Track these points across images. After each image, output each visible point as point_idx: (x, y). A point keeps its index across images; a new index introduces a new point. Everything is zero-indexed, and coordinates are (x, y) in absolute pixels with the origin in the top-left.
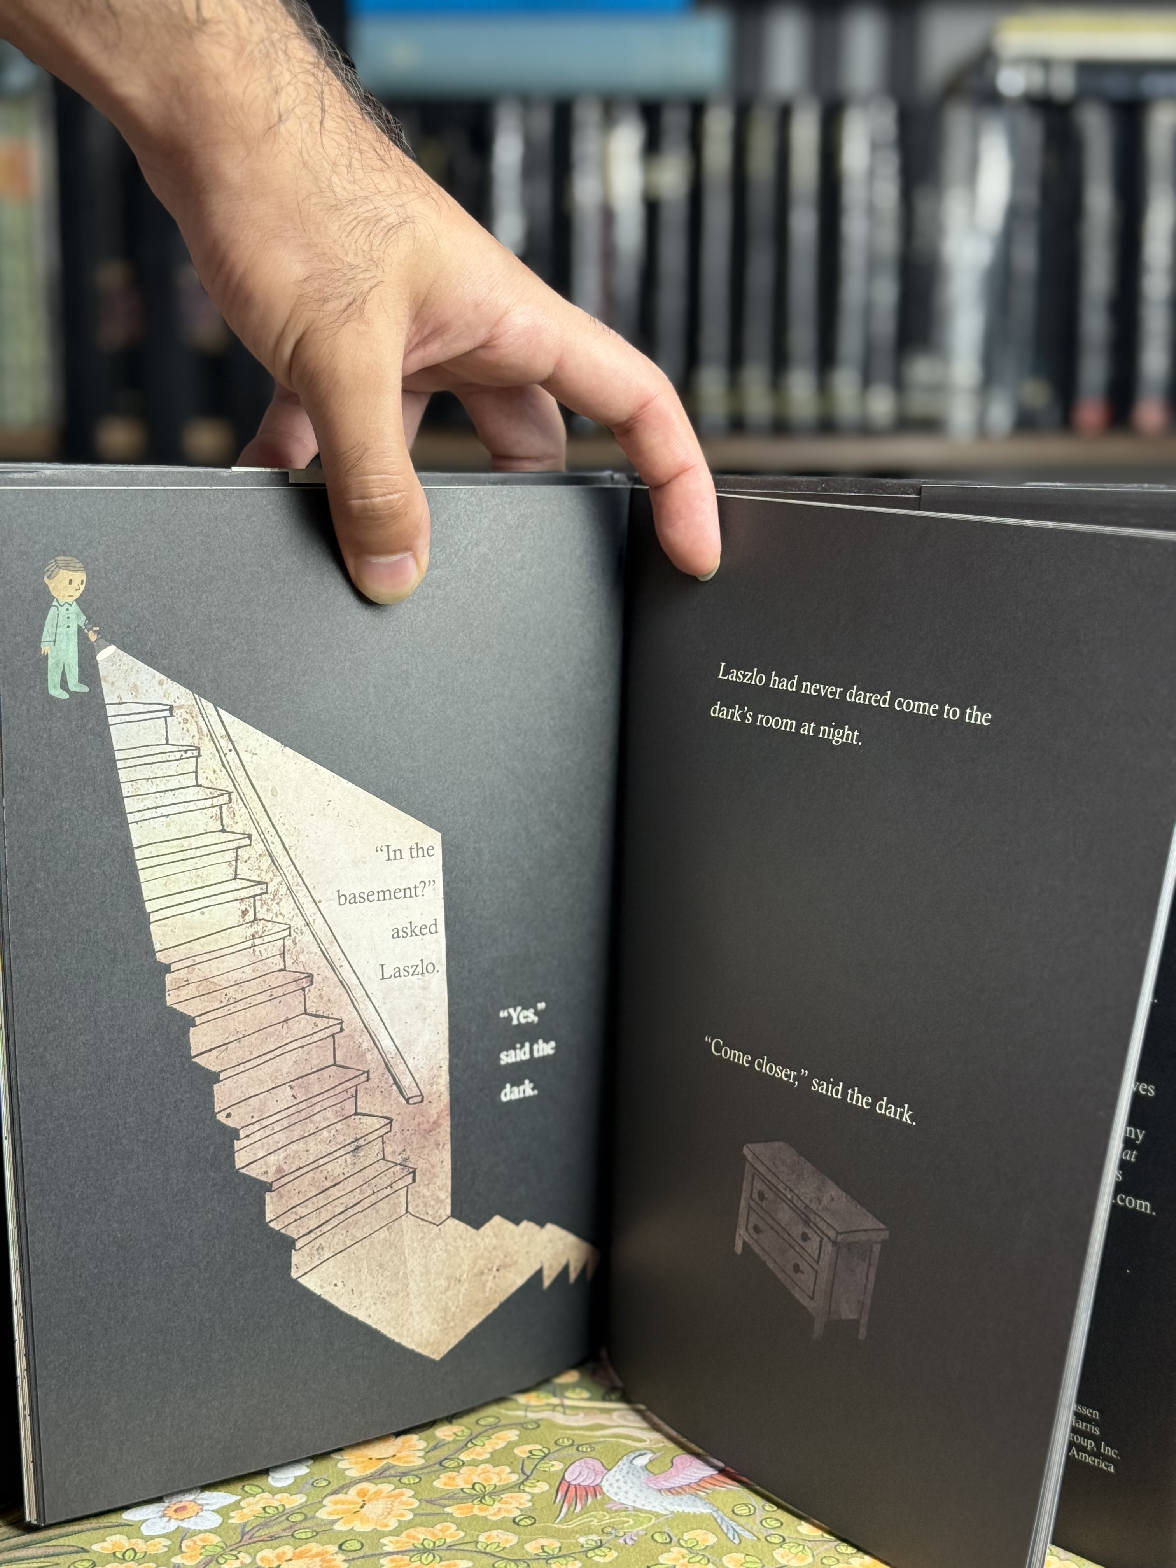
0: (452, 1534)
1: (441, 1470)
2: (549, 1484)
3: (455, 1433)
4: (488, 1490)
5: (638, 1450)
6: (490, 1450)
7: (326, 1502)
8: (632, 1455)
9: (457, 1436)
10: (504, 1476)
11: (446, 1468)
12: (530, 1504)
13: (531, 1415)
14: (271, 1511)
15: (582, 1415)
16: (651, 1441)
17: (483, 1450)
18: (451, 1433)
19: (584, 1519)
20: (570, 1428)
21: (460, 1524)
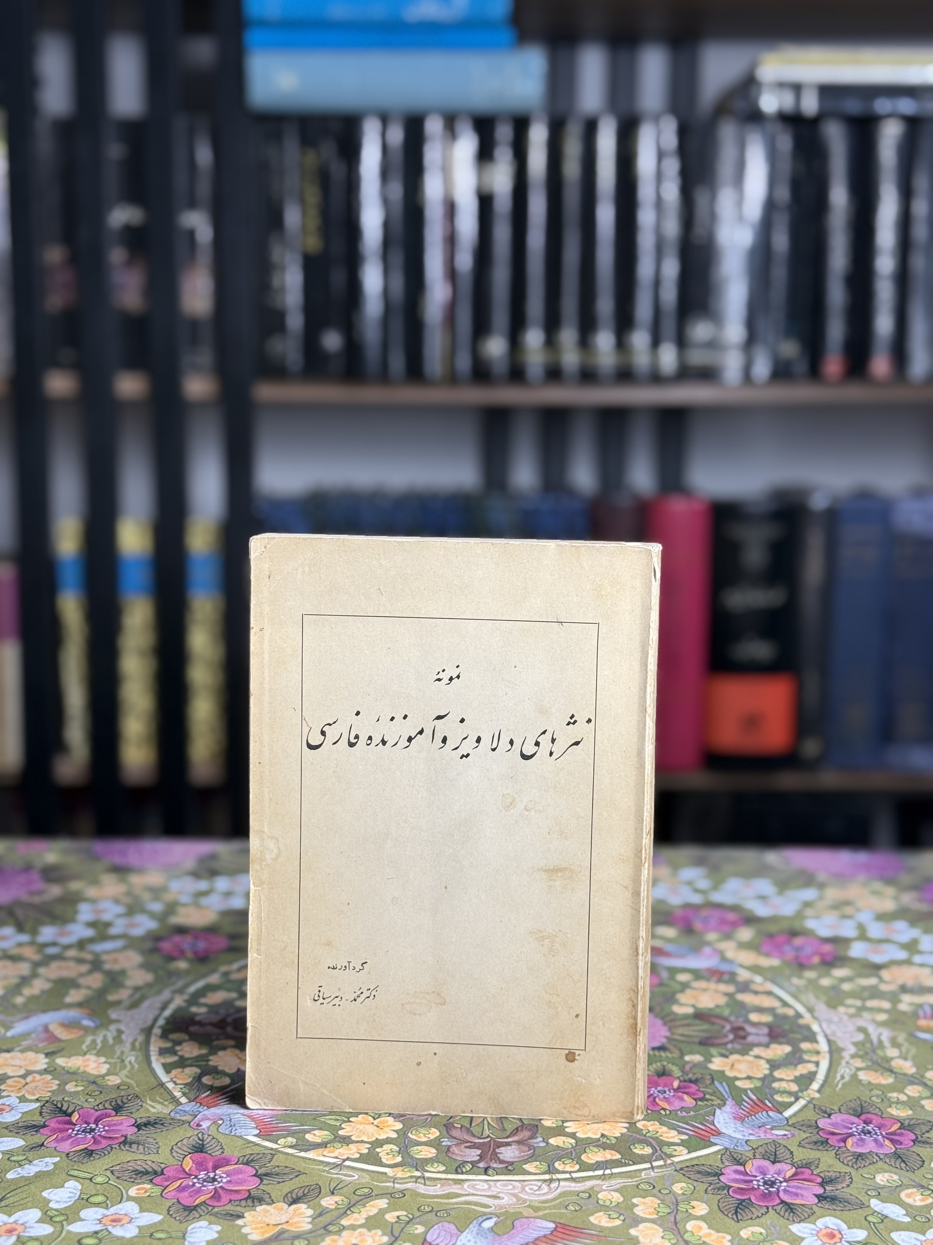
1: (325, 1234)
3: (336, 1202)
5: (485, 1214)
6: (365, 1216)
8: (481, 1219)
9: (339, 1204)
10: (377, 1238)
11: (330, 1232)
13: (396, 1186)
15: (439, 1185)
16: (496, 1207)
17: (358, 1217)
18: (333, 1203)
20: (430, 1197)
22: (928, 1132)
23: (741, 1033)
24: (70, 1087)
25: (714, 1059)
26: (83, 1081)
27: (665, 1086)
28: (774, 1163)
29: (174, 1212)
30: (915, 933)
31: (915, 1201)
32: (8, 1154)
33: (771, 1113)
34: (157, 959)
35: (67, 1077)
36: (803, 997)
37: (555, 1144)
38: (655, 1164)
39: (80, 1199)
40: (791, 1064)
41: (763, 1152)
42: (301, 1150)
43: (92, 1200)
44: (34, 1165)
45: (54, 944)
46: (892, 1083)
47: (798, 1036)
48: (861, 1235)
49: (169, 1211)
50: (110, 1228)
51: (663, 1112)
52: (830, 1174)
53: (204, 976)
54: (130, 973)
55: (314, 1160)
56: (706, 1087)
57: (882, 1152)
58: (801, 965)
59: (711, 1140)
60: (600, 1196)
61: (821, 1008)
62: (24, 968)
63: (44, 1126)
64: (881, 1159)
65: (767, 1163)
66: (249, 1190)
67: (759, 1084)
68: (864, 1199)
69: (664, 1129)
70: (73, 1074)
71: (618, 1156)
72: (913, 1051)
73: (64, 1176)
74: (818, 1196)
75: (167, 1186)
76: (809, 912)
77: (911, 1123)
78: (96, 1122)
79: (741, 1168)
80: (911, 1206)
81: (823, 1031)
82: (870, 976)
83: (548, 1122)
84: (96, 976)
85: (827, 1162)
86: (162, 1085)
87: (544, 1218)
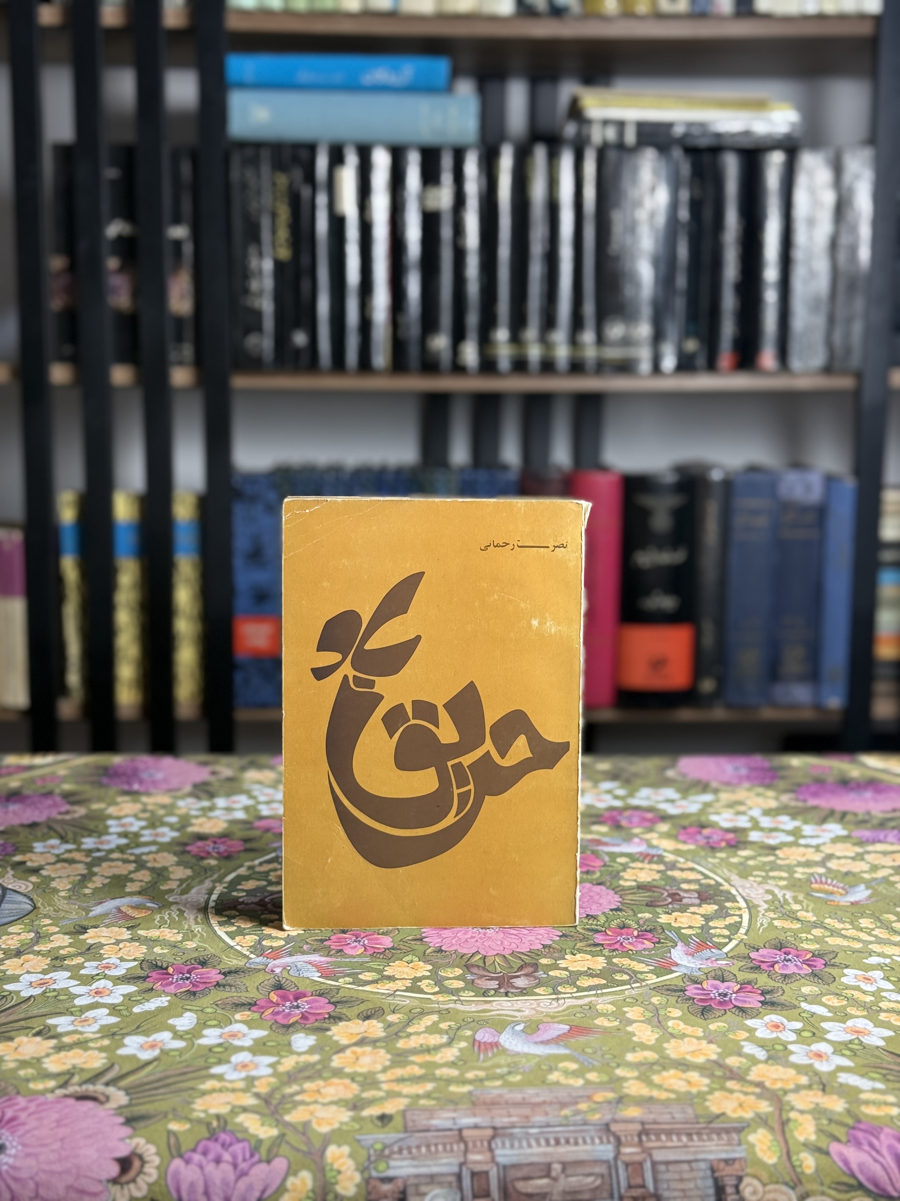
0: (418, 1071)
1: (399, 1038)
2: (466, 1041)
3: (398, 1018)
4: (432, 1047)
5: (513, 1022)
6: (424, 1026)
7: (335, 1057)
8: (512, 1025)
9: (402, 1019)
10: (438, 1039)
11: (401, 1036)
12: (458, 1054)
13: (441, 1006)
14: (301, 1064)
15: (475, 1005)
16: (521, 1017)
17: (419, 1027)
18: (396, 1018)
19: (496, 1060)
20: (469, 1012)
21: (421, 1065)
22: (834, 958)
23: (677, 897)
24: (157, 950)
25: (660, 916)
26: (166, 946)
27: (628, 934)
28: (723, 982)
29: (276, 1028)
30: (797, 823)
31: (833, 1003)
32: (128, 997)
33: (712, 950)
34: (187, 858)
35: (151, 943)
36: (719, 871)
37: (554, 975)
38: (633, 986)
39: (197, 1023)
40: (721, 917)
41: (713, 975)
42: (359, 986)
43: (209, 1023)
44: (152, 1003)
45: (98, 850)
46: (801, 928)
47: (723, 898)
48: (798, 1025)
49: (271, 1028)
50: (230, 1041)
51: (630, 952)
52: (766, 988)
53: (235, 870)
54: (171, 869)
55: (372, 992)
56: (660, 934)
57: (801, 972)
58: (713, 848)
59: (673, 968)
60: (598, 1007)
61: (735, 878)
62: (81, 869)
63: (148, 977)
64: (803, 977)
65: (717, 982)
66: (328, 1013)
67: (699, 931)
68: (796, 1003)
69: (635, 963)
70: (156, 941)
71: (604, 982)
72: (812, 906)
73: (180, 1010)
74: (761, 1002)
75: (263, 1013)
76: (711, 810)
77: (821, 952)
78: (189, 972)
79: (699, 986)
80: (832, 1007)
81: (740, 894)
82: (768, 855)
83: (544, 961)
84: (144, 872)
85: (763, 980)
86: (232, 947)
87: (560, 1022)
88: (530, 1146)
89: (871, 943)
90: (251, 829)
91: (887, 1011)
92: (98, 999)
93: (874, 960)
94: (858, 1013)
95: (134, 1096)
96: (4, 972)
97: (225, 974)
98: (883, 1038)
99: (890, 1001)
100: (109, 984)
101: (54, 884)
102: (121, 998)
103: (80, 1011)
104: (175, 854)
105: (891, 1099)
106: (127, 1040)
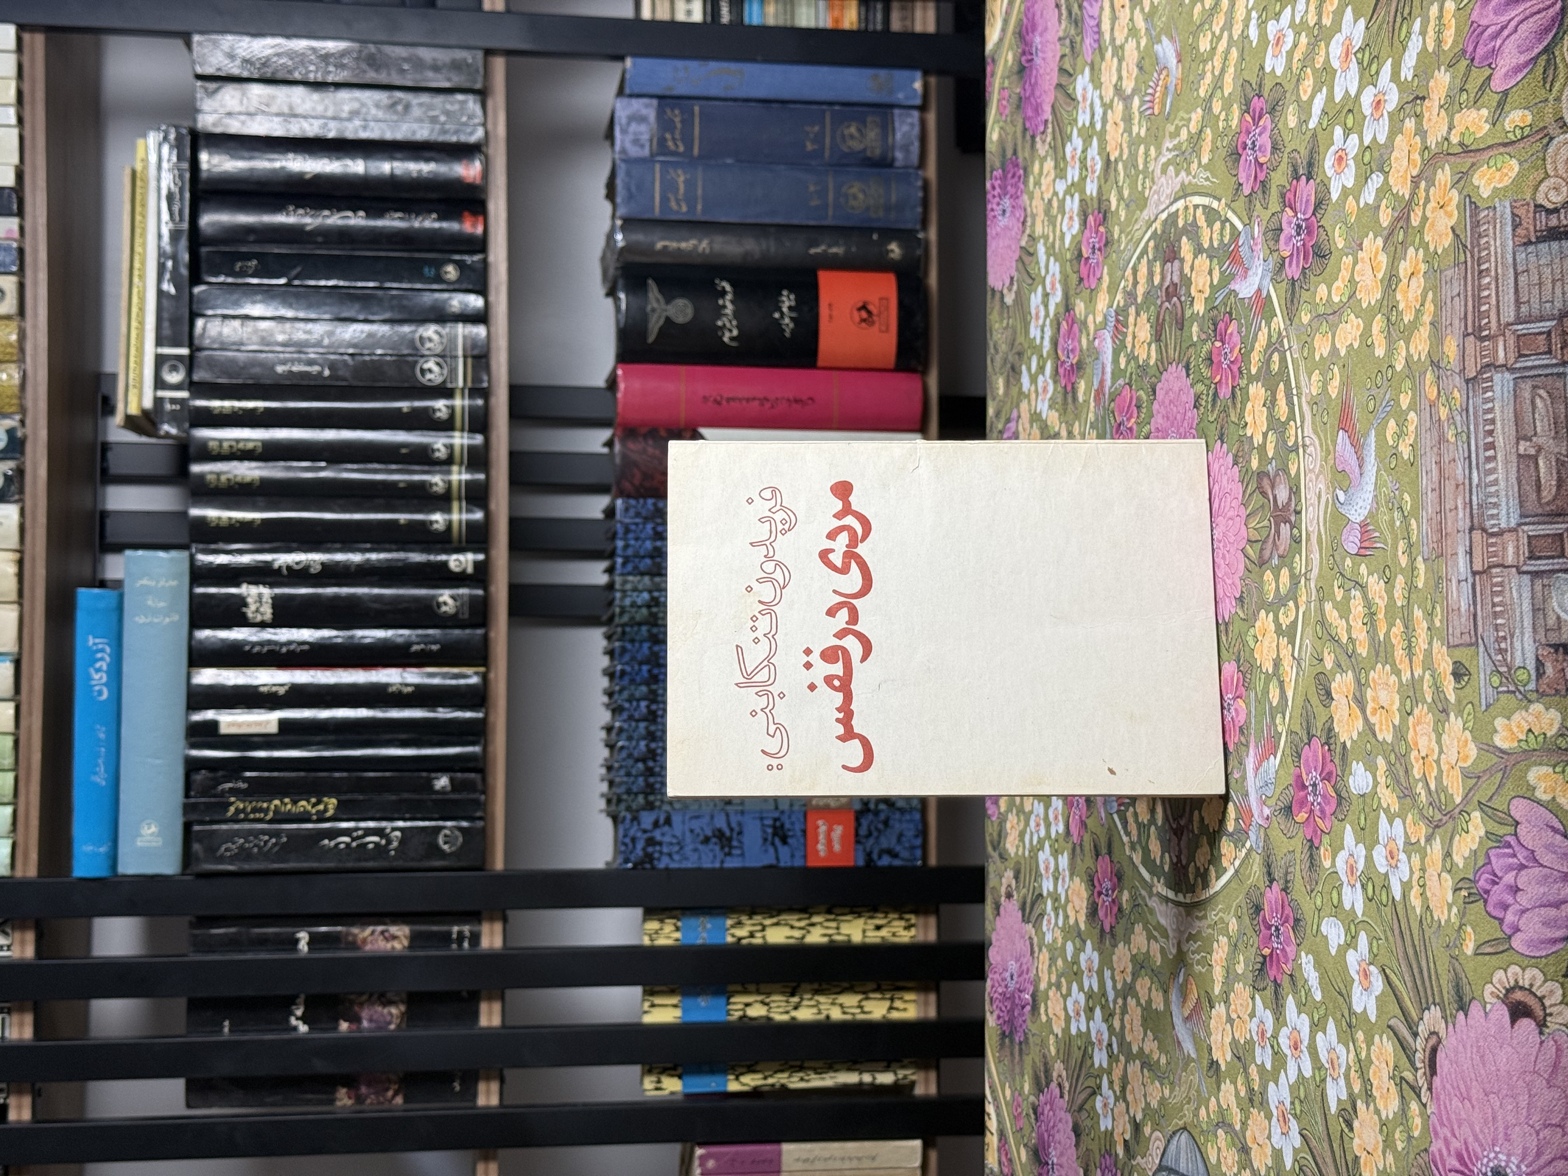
0: (1398, 628)
1: (1354, 654)
2: (1359, 565)
3: (1329, 654)
4: (1367, 611)
5: (1334, 504)
6: (1339, 621)
7: (1380, 738)
8: (1338, 505)
9: (1331, 651)
10: (1357, 602)
11: (1353, 651)
12: (1375, 576)
13: (1313, 598)
14: (1389, 781)
15: (1312, 554)
17: (1340, 627)
18: (1329, 656)
19: (1384, 526)
20: (1321, 563)
21: (1391, 625)
22: (1251, 85)
23: (1171, 289)
24: (1240, 969)
25: (1196, 312)
26: (1234, 958)
27: (1220, 354)
28: (1281, 230)
29: (1342, 814)
30: (1074, 133)
31: (1309, 86)
32: (1301, 1007)
33: (1240, 243)
34: (1119, 930)
35: (1231, 977)
36: (1138, 235)
37: (1273, 450)
38: (1286, 347)
39: (1336, 917)
40: (1197, 233)
41: (1272, 242)
42: (1287, 705)
43: (1335, 902)
44: (1309, 975)
45: (1110, 1045)
46: (1211, 127)
47: (1173, 231)
48: (1338, 131)
49: (1342, 820)
50: (1359, 873)
51: (1243, 351)
52: (1290, 173)
53: (1136, 868)
54: (1135, 951)
55: (1295, 689)
56: (1219, 313)
57: (1269, 127)
58: (1108, 243)
59: (1264, 294)
60: (1315, 393)
62: (1134, 1068)
63: (1275, 981)
64: (1276, 126)
65: (1282, 237)
66: (1323, 745)
67: (1215, 261)
68: (1309, 134)
70: (1229, 971)
71: (1281, 385)
72: (1182, 114)
73: (1318, 939)
74: (1308, 180)
75: (1322, 831)
76: (1057, 245)
78: (1269, 927)
79: (1287, 261)
80: (1314, 88)
81: (1167, 208)
82: (1116, 170)
83: (1255, 464)
84: (1138, 987)
85: (1279, 178)
86: (1237, 871)
87: (1335, 443)
88: (1496, 482)
89: (1230, 36)
90: (1081, 845)
91: (1320, 15)
92: (1304, 1047)
93: (1253, 32)
94: (1323, 53)
95: (1431, 1000)
96: (1268, 1169)
97: (1271, 881)
98: (1355, 22)
99: (1306, 11)
100: (1285, 1031)
101: (1154, 1104)
102: (1303, 1015)
103: (1319, 1069)
104: (1115, 946)
105: (1434, 10)
106: (1358, 1008)
